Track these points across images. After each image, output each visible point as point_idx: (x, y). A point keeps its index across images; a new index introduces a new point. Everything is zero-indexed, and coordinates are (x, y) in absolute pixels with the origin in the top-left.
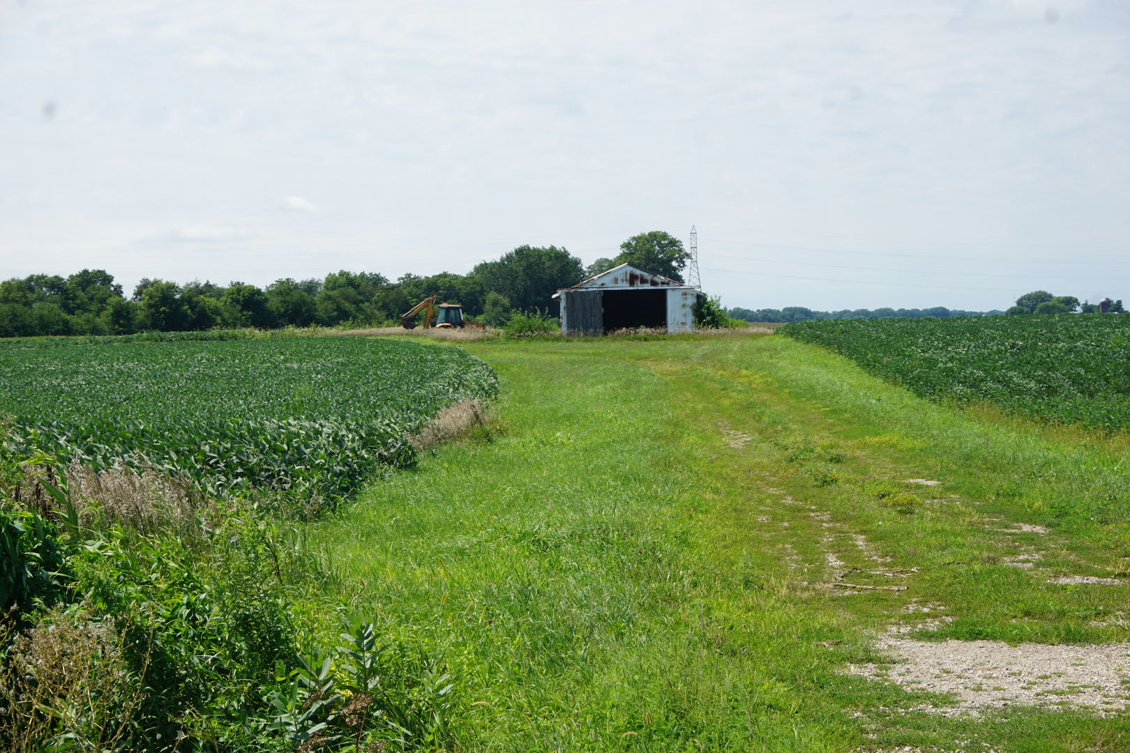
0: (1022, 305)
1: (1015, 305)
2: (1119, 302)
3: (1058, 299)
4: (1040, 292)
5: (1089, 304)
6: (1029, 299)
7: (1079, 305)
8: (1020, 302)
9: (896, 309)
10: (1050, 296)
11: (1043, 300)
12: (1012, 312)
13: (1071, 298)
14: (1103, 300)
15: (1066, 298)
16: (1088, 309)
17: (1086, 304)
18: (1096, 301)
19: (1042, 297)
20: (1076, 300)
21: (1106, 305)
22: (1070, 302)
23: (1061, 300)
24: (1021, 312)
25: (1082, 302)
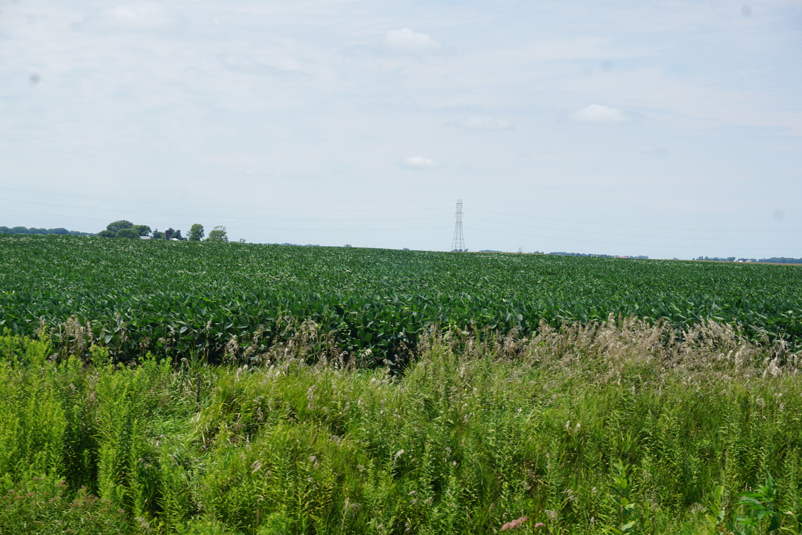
0: (111, 229)
1: (106, 229)
2: (179, 232)
3: (136, 227)
4: (124, 221)
5: (158, 231)
6: (116, 226)
7: (150, 232)
8: (109, 228)
9: (28, 228)
10: (131, 225)
11: (126, 227)
12: (103, 234)
13: (145, 227)
14: (167, 229)
15: (142, 226)
16: (157, 235)
17: (156, 231)
18: (163, 230)
19: (125, 225)
20: (149, 228)
21: (170, 233)
22: (144, 230)
23: (138, 227)
24: (109, 235)
25: (153, 230)
